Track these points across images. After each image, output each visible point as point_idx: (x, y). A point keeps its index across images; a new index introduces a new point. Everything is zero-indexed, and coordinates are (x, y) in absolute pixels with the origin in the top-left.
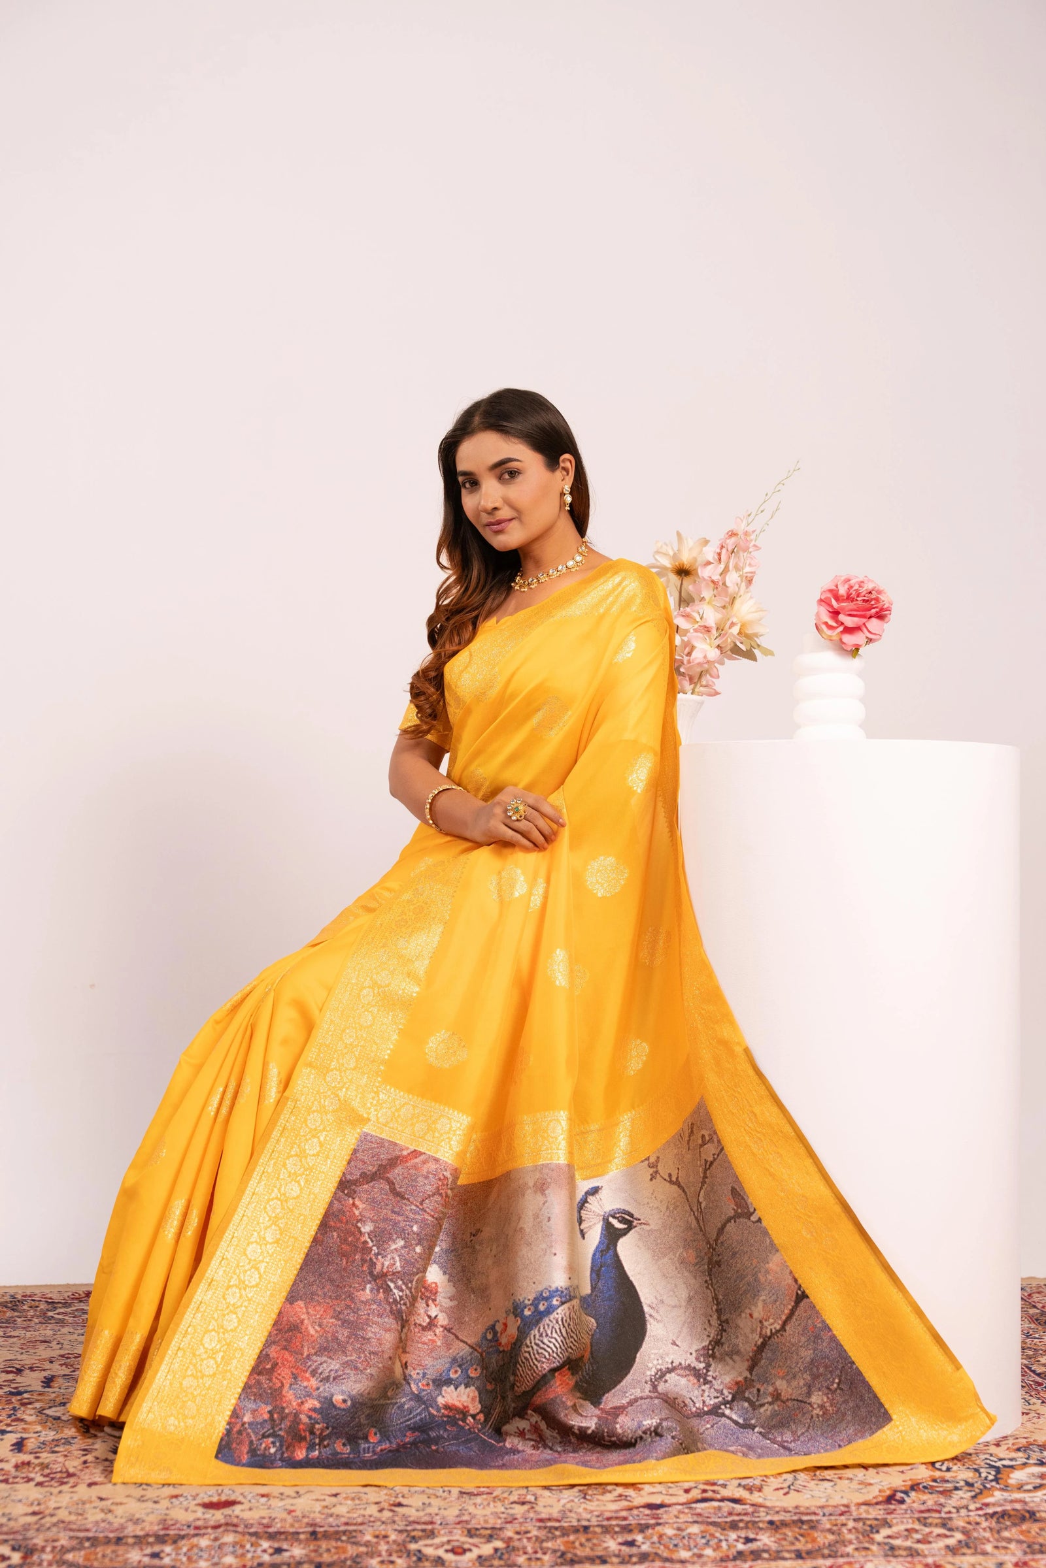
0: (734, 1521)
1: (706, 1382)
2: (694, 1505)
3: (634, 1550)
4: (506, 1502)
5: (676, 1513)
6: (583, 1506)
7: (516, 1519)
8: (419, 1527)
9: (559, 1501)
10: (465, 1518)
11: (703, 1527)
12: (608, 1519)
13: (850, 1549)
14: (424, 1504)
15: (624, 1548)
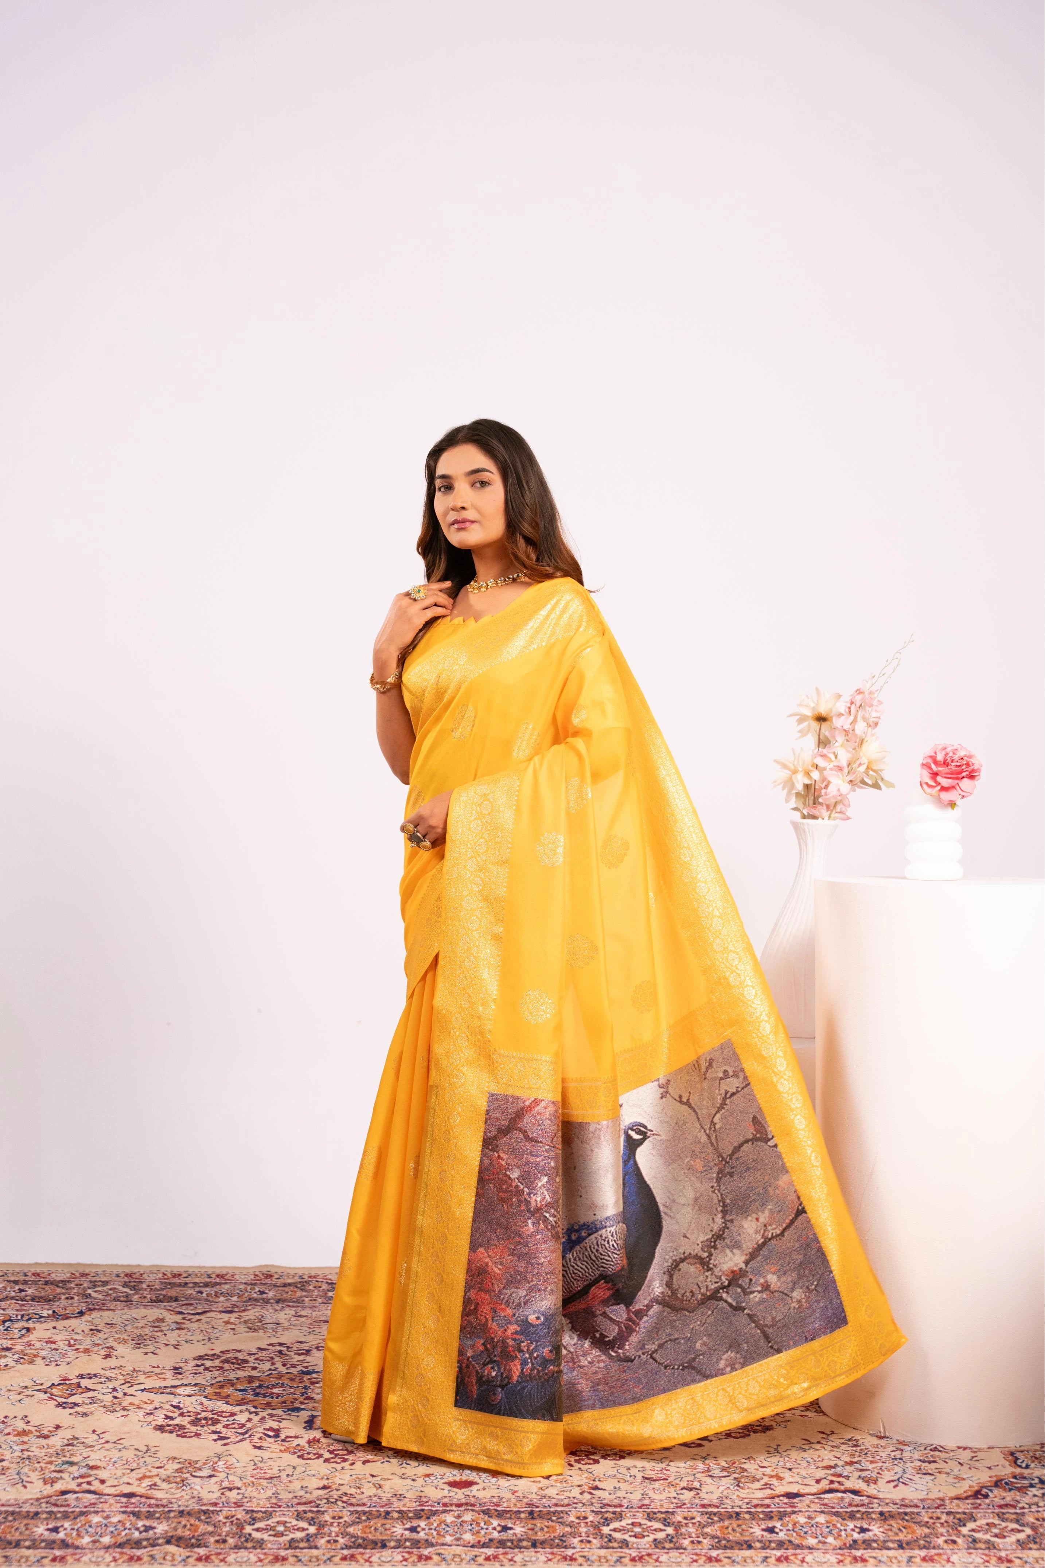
0: (852, 1511)
1: (709, 1269)
2: (822, 1496)
3: (773, 1537)
4: (678, 1488)
5: (808, 1502)
6: (737, 1493)
7: (684, 1504)
8: (611, 1509)
9: (718, 1488)
10: (646, 1502)
11: (828, 1518)
12: (756, 1506)
13: (940, 1541)
14: (615, 1488)
15: (765, 1534)
